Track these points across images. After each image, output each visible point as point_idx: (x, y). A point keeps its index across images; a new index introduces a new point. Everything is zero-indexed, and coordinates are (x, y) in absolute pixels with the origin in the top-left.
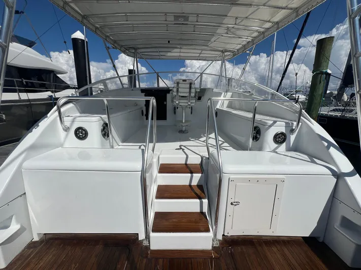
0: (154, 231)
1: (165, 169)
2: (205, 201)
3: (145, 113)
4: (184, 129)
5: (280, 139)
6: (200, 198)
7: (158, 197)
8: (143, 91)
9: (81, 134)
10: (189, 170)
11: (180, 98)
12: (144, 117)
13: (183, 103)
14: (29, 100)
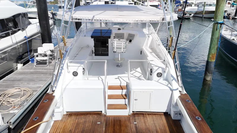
1: (110, 88)
2: (127, 100)
3: (94, 51)
4: (119, 64)
5: (159, 75)
6: (125, 99)
7: (108, 99)
8: (92, 37)
9: (75, 74)
10: (122, 88)
11: (117, 48)
12: (94, 54)
13: (118, 51)
14: (17, 43)
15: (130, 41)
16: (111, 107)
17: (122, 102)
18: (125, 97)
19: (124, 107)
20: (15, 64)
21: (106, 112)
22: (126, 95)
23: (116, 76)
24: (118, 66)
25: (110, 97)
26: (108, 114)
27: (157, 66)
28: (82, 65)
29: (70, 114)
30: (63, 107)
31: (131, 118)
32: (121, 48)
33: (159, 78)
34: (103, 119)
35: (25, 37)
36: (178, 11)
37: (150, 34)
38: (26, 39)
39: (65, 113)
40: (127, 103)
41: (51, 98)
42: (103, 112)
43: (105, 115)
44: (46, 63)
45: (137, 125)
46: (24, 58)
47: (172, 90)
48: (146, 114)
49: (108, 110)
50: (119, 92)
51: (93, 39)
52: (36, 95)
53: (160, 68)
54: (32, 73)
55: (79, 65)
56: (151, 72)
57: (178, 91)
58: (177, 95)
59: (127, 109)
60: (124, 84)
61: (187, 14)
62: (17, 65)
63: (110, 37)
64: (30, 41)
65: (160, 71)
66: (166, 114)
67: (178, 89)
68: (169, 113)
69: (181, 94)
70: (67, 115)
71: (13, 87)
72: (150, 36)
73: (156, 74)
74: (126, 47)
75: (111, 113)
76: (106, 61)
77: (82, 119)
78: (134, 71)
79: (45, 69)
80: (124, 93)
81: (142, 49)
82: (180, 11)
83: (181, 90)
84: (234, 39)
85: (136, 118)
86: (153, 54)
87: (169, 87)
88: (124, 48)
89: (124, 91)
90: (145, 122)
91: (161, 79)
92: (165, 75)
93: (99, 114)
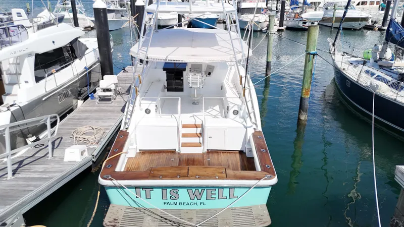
0: (182, 147)
1: (184, 126)
2: (201, 138)
3: (166, 86)
4: (196, 102)
5: (236, 113)
6: (199, 137)
7: (182, 137)
8: (164, 69)
9: (148, 111)
10: (196, 126)
11: (192, 83)
12: (166, 89)
13: (194, 86)
14: (78, 75)
15: (209, 74)
16: (185, 145)
17: (196, 140)
18: (199, 135)
19: (199, 145)
20: (74, 101)
21: (179, 150)
22: (200, 134)
23: (191, 115)
24: (194, 103)
25: (184, 136)
26: (182, 152)
27: (233, 103)
28: (155, 102)
29: (143, 152)
30: (136, 144)
31: (205, 155)
32: (197, 83)
33: (235, 116)
34: (176, 156)
35: (85, 68)
36: (293, 17)
37: (233, 66)
38: (86, 71)
39: (138, 151)
40: (201, 142)
41: (126, 135)
42: (177, 150)
43: (179, 153)
44: (110, 100)
45: (210, 162)
46: (82, 94)
47: (246, 128)
48: (220, 152)
49: (181, 148)
50: (193, 131)
51: (165, 72)
52: (109, 133)
53: (236, 106)
54: (96, 111)
55: (150, 102)
56: (228, 109)
57: (252, 128)
58: (251, 132)
59: (201, 147)
60: (199, 122)
61: (307, 23)
62: (77, 102)
63: (185, 70)
64: (90, 73)
65: (236, 108)
66: (241, 153)
67: (252, 126)
68: (244, 152)
69: (255, 131)
70: (140, 153)
71: (83, 126)
72: (232, 67)
73: (232, 111)
74: (203, 82)
75: (185, 151)
76: (180, 98)
77: (156, 156)
78: (211, 109)
79: (110, 107)
81: (222, 83)
82: (297, 18)
83: (255, 128)
84: (344, 69)
85: (210, 155)
86: (234, 89)
87: (244, 125)
88: (200, 84)
89: (199, 130)
90: (218, 159)
91: (238, 116)
92: (241, 113)
93: (173, 152)
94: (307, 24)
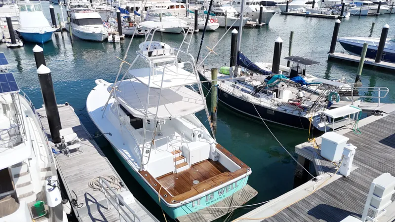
2: (185, 159)
4: (161, 134)
5: (199, 136)
6: (183, 159)
7: (174, 162)
9: (147, 152)
10: (178, 152)
16: (177, 167)
17: (182, 161)
18: (182, 157)
19: (185, 164)
21: (176, 171)
26: (178, 172)
31: (191, 169)
36: (128, 25)
40: (186, 161)
41: (147, 173)
42: (174, 172)
43: (176, 173)
47: (210, 144)
50: (177, 155)
56: (194, 135)
57: (214, 144)
58: (214, 146)
59: (188, 165)
60: (177, 149)
65: (199, 133)
67: (213, 142)
68: (211, 159)
69: (216, 145)
73: (197, 136)
75: (180, 170)
80: (180, 155)
83: (215, 142)
85: (194, 168)
87: (208, 142)
89: (181, 153)
91: (200, 138)
92: (202, 135)
93: (172, 173)
94: (142, 32)
